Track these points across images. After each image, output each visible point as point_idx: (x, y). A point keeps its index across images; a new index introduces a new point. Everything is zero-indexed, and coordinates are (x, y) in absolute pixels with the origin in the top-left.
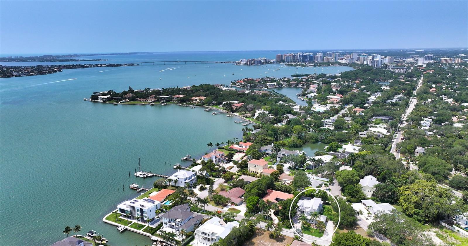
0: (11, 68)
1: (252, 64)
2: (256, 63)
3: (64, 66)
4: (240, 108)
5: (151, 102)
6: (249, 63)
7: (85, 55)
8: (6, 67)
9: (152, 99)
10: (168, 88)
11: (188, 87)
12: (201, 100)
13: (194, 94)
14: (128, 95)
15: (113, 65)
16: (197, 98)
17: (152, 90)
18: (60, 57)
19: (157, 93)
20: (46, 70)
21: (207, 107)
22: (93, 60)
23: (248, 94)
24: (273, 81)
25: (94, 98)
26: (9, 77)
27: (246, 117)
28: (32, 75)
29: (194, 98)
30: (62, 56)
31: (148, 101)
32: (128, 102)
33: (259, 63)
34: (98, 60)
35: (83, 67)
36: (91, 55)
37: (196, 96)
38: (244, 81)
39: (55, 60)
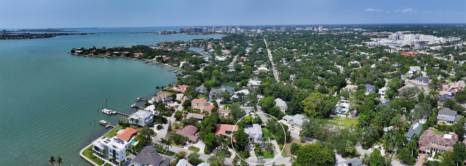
0: (33, 34)
1: (165, 34)
2: (168, 33)
3: (58, 34)
4: (168, 60)
5: (107, 56)
6: (164, 33)
7: (68, 29)
8: (31, 34)
9: (108, 54)
10: (117, 47)
11: (130, 47)
12: (140, 55)
13: (135, 51)
14: (93, 51)
15: (83, 34)
16: (137, 54)
17: (107, 48)
18: (56, 29)
19: (111, 50)
20: (49, 36)
21: (145, 59)
22: (72, 31)
23: (170, 51)
24: (183, 43)
25: (73, 52)
26: (32, 38)
27: (174, 66)
28: (42, 38)
29: (135, 54)
30: (57, 29)
31: (105, 55)
32: (93, 55)
33: (170, 33)
34: (75, 31)
35: (67, 34)
36: (71, 29)
37: (137, 53)
38: (164, 43)
39: (53, 31)
